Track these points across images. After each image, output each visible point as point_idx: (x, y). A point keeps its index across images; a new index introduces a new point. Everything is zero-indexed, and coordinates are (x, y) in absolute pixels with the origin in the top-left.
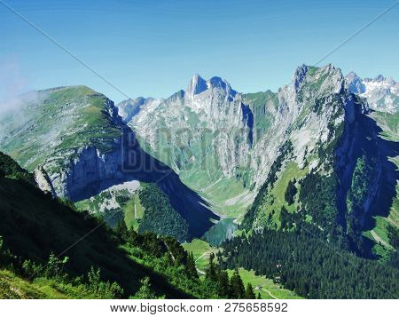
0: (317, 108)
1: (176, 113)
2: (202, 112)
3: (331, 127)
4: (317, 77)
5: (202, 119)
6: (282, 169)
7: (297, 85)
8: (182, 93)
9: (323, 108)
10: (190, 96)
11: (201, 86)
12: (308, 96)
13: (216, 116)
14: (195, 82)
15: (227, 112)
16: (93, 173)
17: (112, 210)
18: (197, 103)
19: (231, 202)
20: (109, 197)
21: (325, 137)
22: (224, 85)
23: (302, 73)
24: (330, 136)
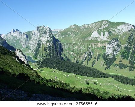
0: (45, 33)
1: (10, 36)
2: (16, 36)
3: (50, 36)
4: (41, 28)
5: (16, 37)
6: (41, 45)
7: (38, 30)
8: (10, 33)
9: (46, 33)
10: (12, 33)
11: (14, 31)
13: (19, 37)
14: (13, 30)
15: (21, 35)
18: (14, 34)
19: (27, 52)
21: (49, 38)
22: (19, 31)
23: (38, 27)
24: (50, 38)
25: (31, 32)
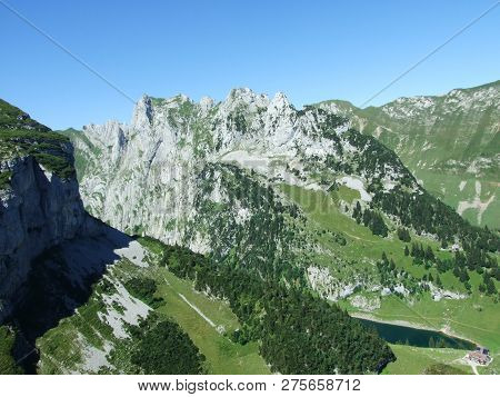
0: (240, 123)
4: (174, 105)
12: (181, 121)
16: (38, 230)
17: (144, 324)
20: (109, 288)
24: (339, 149)
25: (78, 133)
